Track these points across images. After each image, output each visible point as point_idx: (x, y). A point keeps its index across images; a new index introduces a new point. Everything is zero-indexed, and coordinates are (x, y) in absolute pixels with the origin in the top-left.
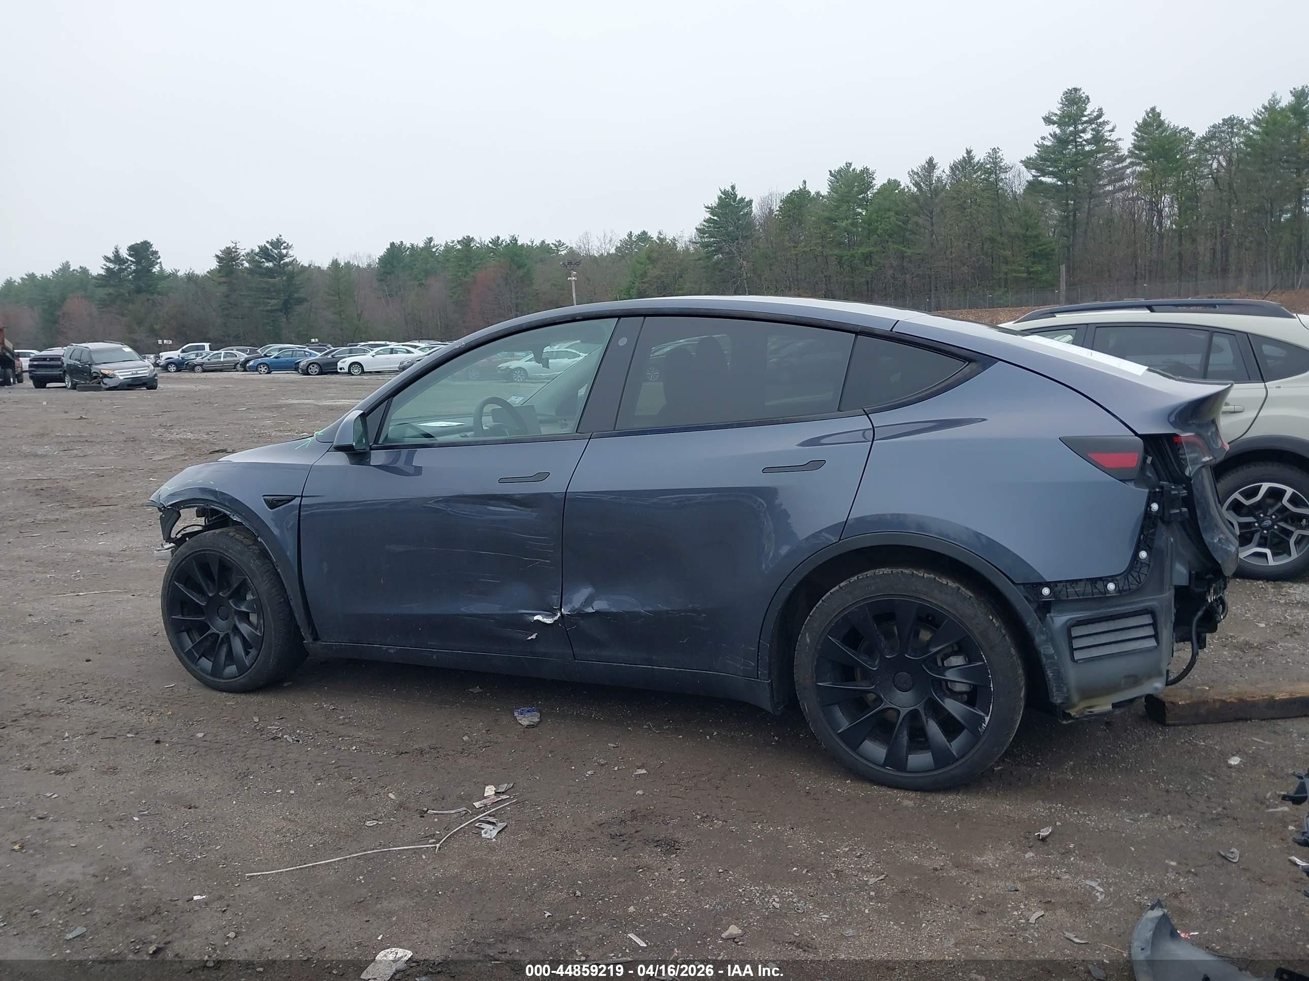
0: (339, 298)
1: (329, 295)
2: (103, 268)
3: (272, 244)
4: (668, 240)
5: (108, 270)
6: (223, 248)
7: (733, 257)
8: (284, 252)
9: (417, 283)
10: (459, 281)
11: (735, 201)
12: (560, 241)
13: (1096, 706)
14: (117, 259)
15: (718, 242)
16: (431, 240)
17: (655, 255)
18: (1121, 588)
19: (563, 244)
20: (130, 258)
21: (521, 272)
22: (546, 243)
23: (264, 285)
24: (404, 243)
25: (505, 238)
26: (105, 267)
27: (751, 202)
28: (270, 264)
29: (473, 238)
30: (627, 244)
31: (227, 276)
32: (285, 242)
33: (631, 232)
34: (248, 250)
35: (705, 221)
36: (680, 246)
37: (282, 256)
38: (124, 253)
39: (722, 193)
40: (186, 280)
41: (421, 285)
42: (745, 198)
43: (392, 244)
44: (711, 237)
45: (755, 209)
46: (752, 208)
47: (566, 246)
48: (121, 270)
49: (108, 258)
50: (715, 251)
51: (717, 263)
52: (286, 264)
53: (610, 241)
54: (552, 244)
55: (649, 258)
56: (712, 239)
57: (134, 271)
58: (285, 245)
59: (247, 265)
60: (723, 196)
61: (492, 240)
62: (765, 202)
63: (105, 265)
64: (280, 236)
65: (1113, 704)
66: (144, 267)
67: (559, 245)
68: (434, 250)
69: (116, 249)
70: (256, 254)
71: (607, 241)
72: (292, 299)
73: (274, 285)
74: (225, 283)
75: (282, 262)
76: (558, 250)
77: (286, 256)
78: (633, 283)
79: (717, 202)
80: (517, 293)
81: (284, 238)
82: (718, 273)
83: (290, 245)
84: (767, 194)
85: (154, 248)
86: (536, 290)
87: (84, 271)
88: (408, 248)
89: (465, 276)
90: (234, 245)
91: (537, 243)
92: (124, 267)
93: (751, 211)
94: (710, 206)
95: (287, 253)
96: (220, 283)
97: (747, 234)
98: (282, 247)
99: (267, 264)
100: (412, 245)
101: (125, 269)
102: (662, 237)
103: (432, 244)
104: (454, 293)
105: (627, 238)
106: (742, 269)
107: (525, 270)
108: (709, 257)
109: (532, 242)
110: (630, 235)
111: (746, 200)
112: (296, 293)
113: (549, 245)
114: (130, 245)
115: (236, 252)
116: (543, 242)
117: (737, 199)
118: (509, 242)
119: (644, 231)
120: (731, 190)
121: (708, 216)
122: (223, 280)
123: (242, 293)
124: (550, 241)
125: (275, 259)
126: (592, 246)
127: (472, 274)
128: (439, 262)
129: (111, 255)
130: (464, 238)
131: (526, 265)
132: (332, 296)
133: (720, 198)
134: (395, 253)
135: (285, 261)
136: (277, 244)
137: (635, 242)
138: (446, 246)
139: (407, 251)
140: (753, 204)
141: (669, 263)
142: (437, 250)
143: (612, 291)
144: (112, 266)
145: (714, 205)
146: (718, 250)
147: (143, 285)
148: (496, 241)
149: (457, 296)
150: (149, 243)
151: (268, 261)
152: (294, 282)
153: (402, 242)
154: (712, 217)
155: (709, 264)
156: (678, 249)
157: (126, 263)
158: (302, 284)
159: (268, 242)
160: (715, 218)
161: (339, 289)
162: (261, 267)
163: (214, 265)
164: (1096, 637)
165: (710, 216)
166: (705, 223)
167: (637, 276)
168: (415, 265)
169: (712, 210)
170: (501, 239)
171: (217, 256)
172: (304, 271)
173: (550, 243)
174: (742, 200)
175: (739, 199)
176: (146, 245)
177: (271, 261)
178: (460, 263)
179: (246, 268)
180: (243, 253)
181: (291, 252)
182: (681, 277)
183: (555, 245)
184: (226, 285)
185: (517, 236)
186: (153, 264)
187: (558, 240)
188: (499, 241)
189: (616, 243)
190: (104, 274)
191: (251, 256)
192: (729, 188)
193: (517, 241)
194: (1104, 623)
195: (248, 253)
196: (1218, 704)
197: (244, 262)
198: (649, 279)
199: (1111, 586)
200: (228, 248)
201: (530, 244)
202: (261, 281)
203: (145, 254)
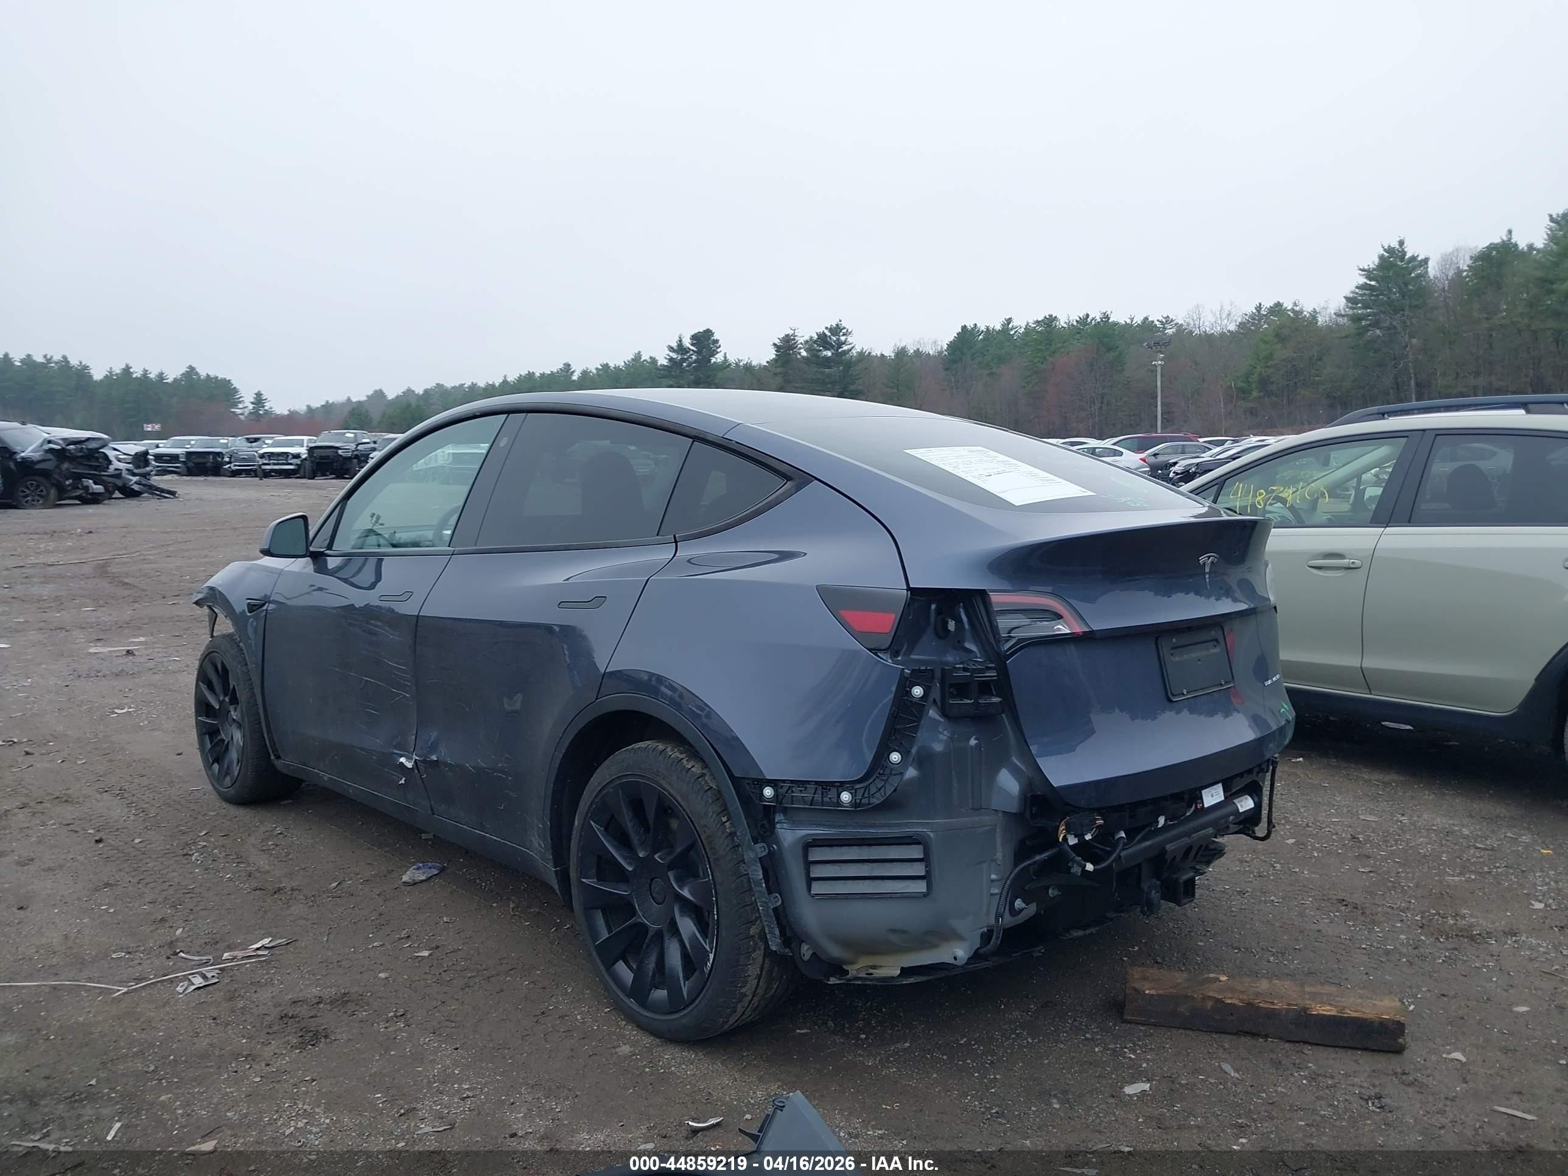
0: (898, 390)
1: (887, 387)
2: (666, 358)
3: (831, 330)
4: (1305, 313)
5: (671, 359)
6: (782, 336)
7: (1395, 333)
8: (843, 338)
9: (986, 372)
10: (1035, 369)
11: (1402, 259)
12: (1168, 317)
13: (881, 966)
14: (681, 349)
15: (1374, 314)
16: (1009, 321)
17: (1286, 332)
18: (858, 801)
19: (1172, 321)
20: (692, 348)
21: (1111, 356)
22: (1150, 319)
23: (819, 376)
24: (978, 326)
25: (1096, 315)
26: (668, 357)
27: (1426, 261)
28: (829, 354)
29: (1056, 317)
30: (1254, 319)
31: (783, 366)
32: (844, 328)
33: (1260, 304)
34: (807, 338)
35: (1357, 287)
36: (1321, 320)
37: (840, 344)
38: (687, 343)
39: (1385, 250)
40: (744, 371)
41: (991, 374)
42: (1418, 256)
43: (964, 328)
44: (1365, 307)
45: (1433, 270)
46: (1428, 268)
47: (1175, 322)
48: (683, 360)
49: (672, 348)
50: (1370, 325)
51: (1373, 341)
52: (845, 353)
53: (1229, 315)
54: (1158, 321)
55: (1277, 335)
56: (1368, 310)
57: (695, 361)
58: (844, 331)
59: (804, 353)
60: (1386, 255)
61: (1080, 318)
62: (1447, 260)
63: (668, 355)
64: (840, 321)
65: (902, 969)
66: (704, 357)
67: (1167, 321)
68: (1012, 332)
69: (680, 338)
70: (815, 342)
71: (1224, 316)
72: (847, 391)
73: (829, 376)
74: (780, 373)
75: (840, 350)
76: (1165, 329)
77: (844, 343)
78: (1255, 368)
79: (1376, 263)
80: (1104, 381)
81: (844, 324)
82: (1371, 354)
83: (850, 331)
84: (1451, 250)
85: (716, 337)
86: (1129, 377)
87: (653, 361)
88: (982, 332)
89: (1042, 363)
90: (793, 332)
91: (1138, 320)
92: (686, 357)
93: (1427, 272)
94: (1366, 268)
95: (845, 341)
96: (776, 374)
97: (1417, 303)
98: (841, 334)
99: (825, 353)
100: (988, 328)
101: (687, 359)
102: (1297, 309)
103: (1010, 326)
104: (1028, 383)
105: (1254, 311)
106: (1408, 349)
107: (1116, 354)
108: (1361, 332)
109: (1132, 320)
110: (1259, 308)
111: (1419, 259)
112: (852, 384)
113: (1153, 322)
114: (693, 333)
115: (794, 339)
116: (1146, 319)
117: (1407, 257)
118: (1099, 320)
119: (1279, 302)
120: (1398, 247)
121: (1363, 280)
122: (779, 370)
123: (797, 385)
124: (1155, 317)
125: (832, 347)
126: (1204, 322)
127: (1051, 359)
128: (1016, 347)
129: (674, 345)
130: (1045, 317)
131: (1117, 347)
132: (890, 388)
133: (1381, 257)
134: (966, 337)
135: (843, 349)
136: (836, 330)
137: (1266, 315)
138: (1026, 327)
139: (980, 335)
140: (1430, 264)
141: (1305, 342)
142: (1016, 332)
143: (1226, 377)
144: (674, 355)
145: (1372, 266)
146: (1376, 324)
147: (701, 376)
148: (1084, 321)
149: (1030, 386)
150: (711, 331)
151: (826, 349)
152: (850, 373)
153: (976, 325)
154: (1368, 282)
155: (1361, 342)
156: (1319, 323)
157: (688, 352)
158: (859, 374)
159: (827, 328)
160: (1373, 283)
161: (898, 380)
162: (818, 357)
163: (772, 354)
164: (844, 866)
165: (1365, 280)
166: (1357, 290)
167: (1261, 358)
168: (988, 351)
169: (1368, 273)
170: (1090, 317)
171: (775, 345)
172: (862, 360)
173: (1155, 321)
174: (1413, 258)
175: (1410, 258)
176: (708, 333)
177: (829, 350)
178: (1039, 347)
179: (803, 357)
180: (801, 340)
181: (850, 339)
182: (1320, 359)
183: (1161, 322)
184: (782, 375)
185: (1109, 313)
186: (714, 353)
187: (1165, 316)
188: (1089, 320)
189: (1236, 318)
190: (666, 364)
191: (810, 344)
192: (1395, 244)
193: (1109, 319)
194: (855, 848)
195: (807, 341)
196: (1209, 1004)
197: (802, 351)
198: (1275, 362)
199: (846, 797)
200: (787, 336)
201: (1129, 321)
202: (817, 371)
203: (707, 343)
